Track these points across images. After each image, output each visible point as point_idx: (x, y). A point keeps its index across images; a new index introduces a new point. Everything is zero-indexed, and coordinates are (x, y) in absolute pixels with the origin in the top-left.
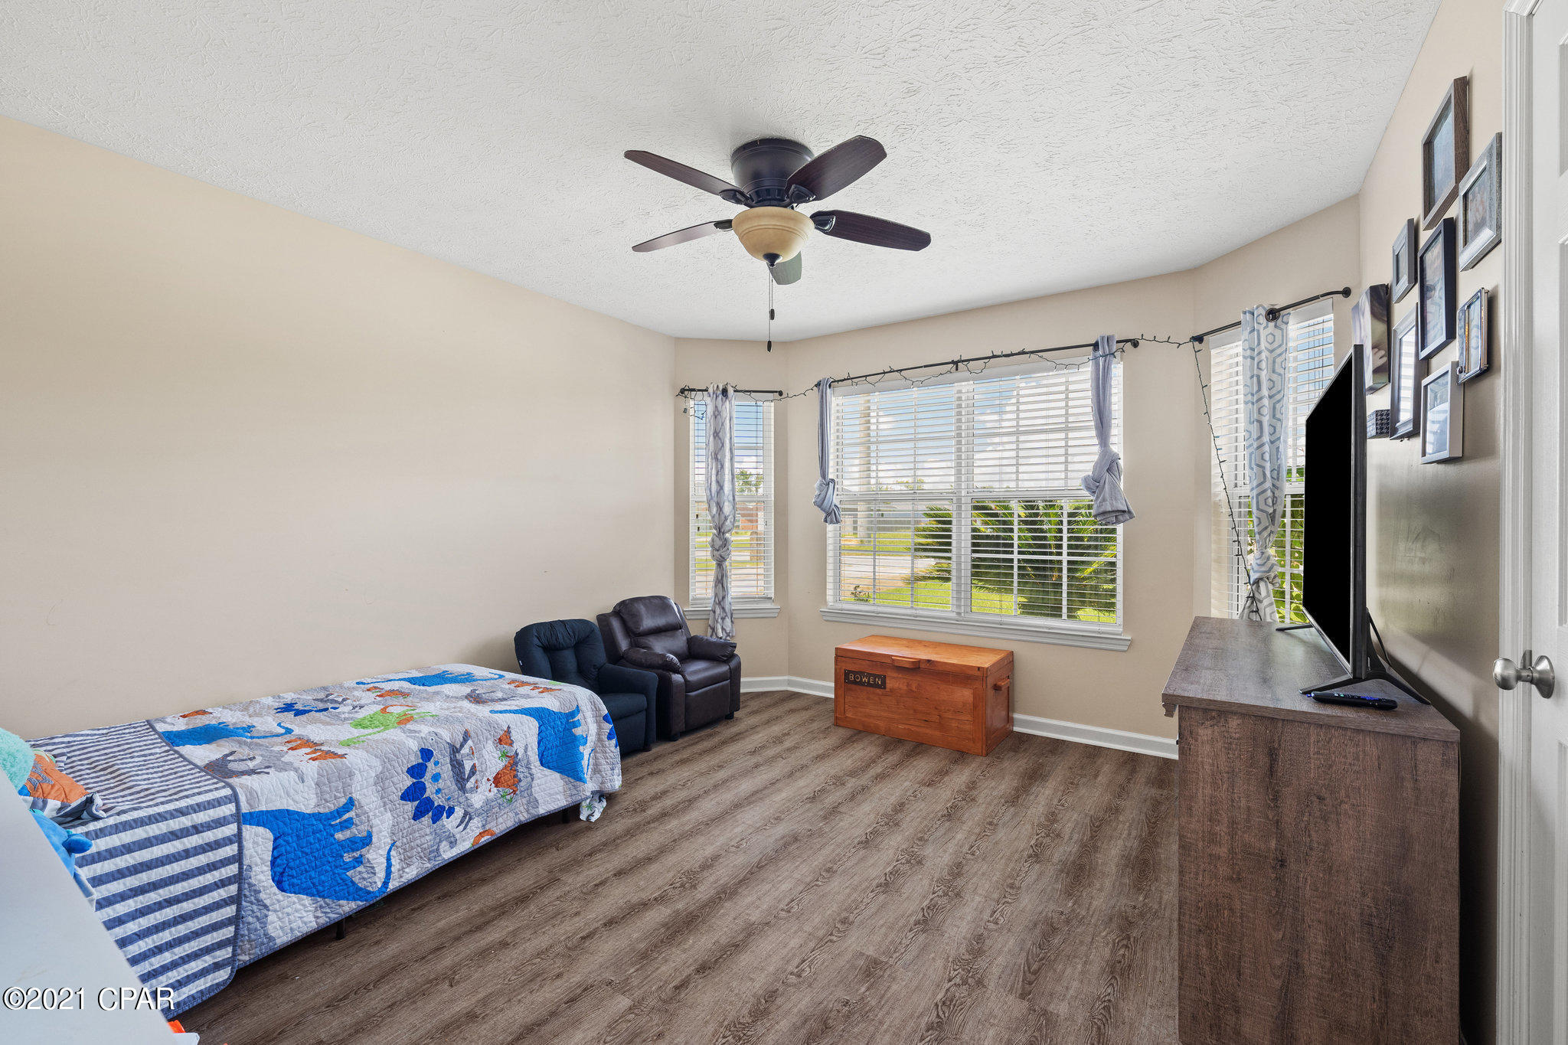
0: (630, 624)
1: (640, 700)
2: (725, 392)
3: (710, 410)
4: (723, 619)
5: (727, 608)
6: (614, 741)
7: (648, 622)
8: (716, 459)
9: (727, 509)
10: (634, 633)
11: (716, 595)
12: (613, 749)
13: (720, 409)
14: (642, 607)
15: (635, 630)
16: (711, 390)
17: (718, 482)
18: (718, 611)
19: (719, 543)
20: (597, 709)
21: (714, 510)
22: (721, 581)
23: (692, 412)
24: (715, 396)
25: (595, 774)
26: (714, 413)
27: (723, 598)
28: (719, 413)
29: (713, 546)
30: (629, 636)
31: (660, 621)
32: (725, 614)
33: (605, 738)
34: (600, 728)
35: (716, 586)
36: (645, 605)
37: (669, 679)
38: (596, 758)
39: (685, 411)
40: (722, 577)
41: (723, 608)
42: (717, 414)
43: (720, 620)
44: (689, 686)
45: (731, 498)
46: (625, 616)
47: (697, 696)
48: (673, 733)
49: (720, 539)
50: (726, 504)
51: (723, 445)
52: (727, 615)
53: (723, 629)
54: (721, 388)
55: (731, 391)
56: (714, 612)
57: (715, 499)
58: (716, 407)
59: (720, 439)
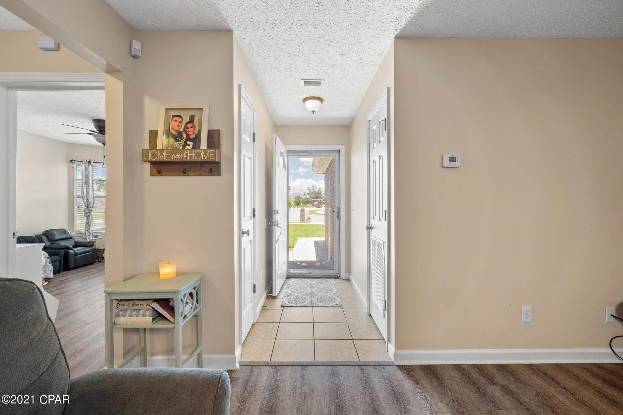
0: (50, 237)
1: (58, 258)
2: (90, 162)
3: (84, 168)
4: (89, 235)
5: (91, 232)
6: (51, 264)
7: (58, 237)
8: (86, 184)
9: (91, 200)
10: (52, 240)
11: (86, 228)
12: (51, 266)
13: (88, 168)
14: (55, 232)
15: (53, 239)
16: (84, 162)
17: (87, 191)
18: (87, 233)
19: (87, 211)
20: (45, 255)
21: (85, 201)
22: (88, 224)
23: (75, 168)
24: (85, 164)
25: (44, 273)
26: (85, 169)
27: (89, 229)
28: (87, 169)
29: (85, 212)
30: (50, 241)
31: (63, 236)
32: (90, 234)
33: (48, 263)
34: (46, 260)
35: (86, 225)
36: (56, 231)
37: (69, 252)
38: (45, 269)
39: (73, 167)
40: (89, 222)
41: (89, 232)
42: (86, 169)
43: (88, 236)
44: (76, 254)
45: (92, 197)
46: (48, 235)
47: (79, 257)
48: (70, 267)
49: (88, 210)
50: (90, 198)
51: (89, 180)
52: (91, 234)
53: (89, 239)
54: (88, 161)
55: (92, 162)
56: (85, 234)
57: (86, 197)
58: (86, 167)
59: (88, 178)
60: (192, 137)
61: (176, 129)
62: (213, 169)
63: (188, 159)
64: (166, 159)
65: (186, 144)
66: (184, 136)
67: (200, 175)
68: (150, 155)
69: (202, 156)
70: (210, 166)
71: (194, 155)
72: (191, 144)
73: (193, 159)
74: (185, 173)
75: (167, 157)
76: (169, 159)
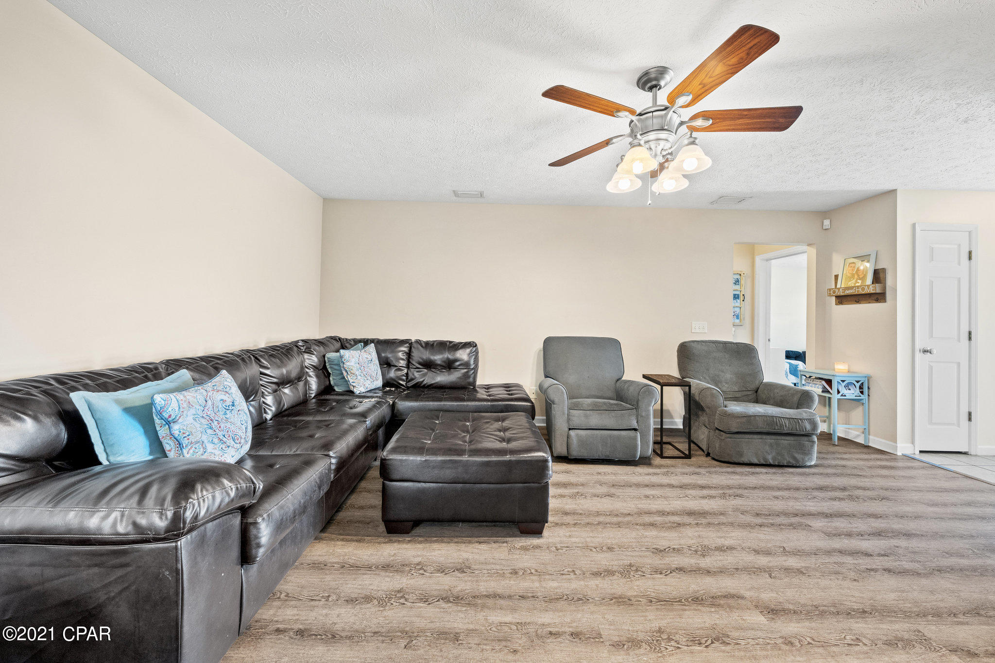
60: (861, 277)
61: (851, 272)
62: (879, 298)
63: (856, 293)
64: (842, 294)
65: (856, 282)
66: (856, 276)
67: (869, 303)
68: (832, 292)
69: (866, 290)
70: (877, 296)
71: (860, 290)
72: (860, 281)
73: (860, 293)
74: (858, 302)
75: (843, 292)
76: (843, 294)
